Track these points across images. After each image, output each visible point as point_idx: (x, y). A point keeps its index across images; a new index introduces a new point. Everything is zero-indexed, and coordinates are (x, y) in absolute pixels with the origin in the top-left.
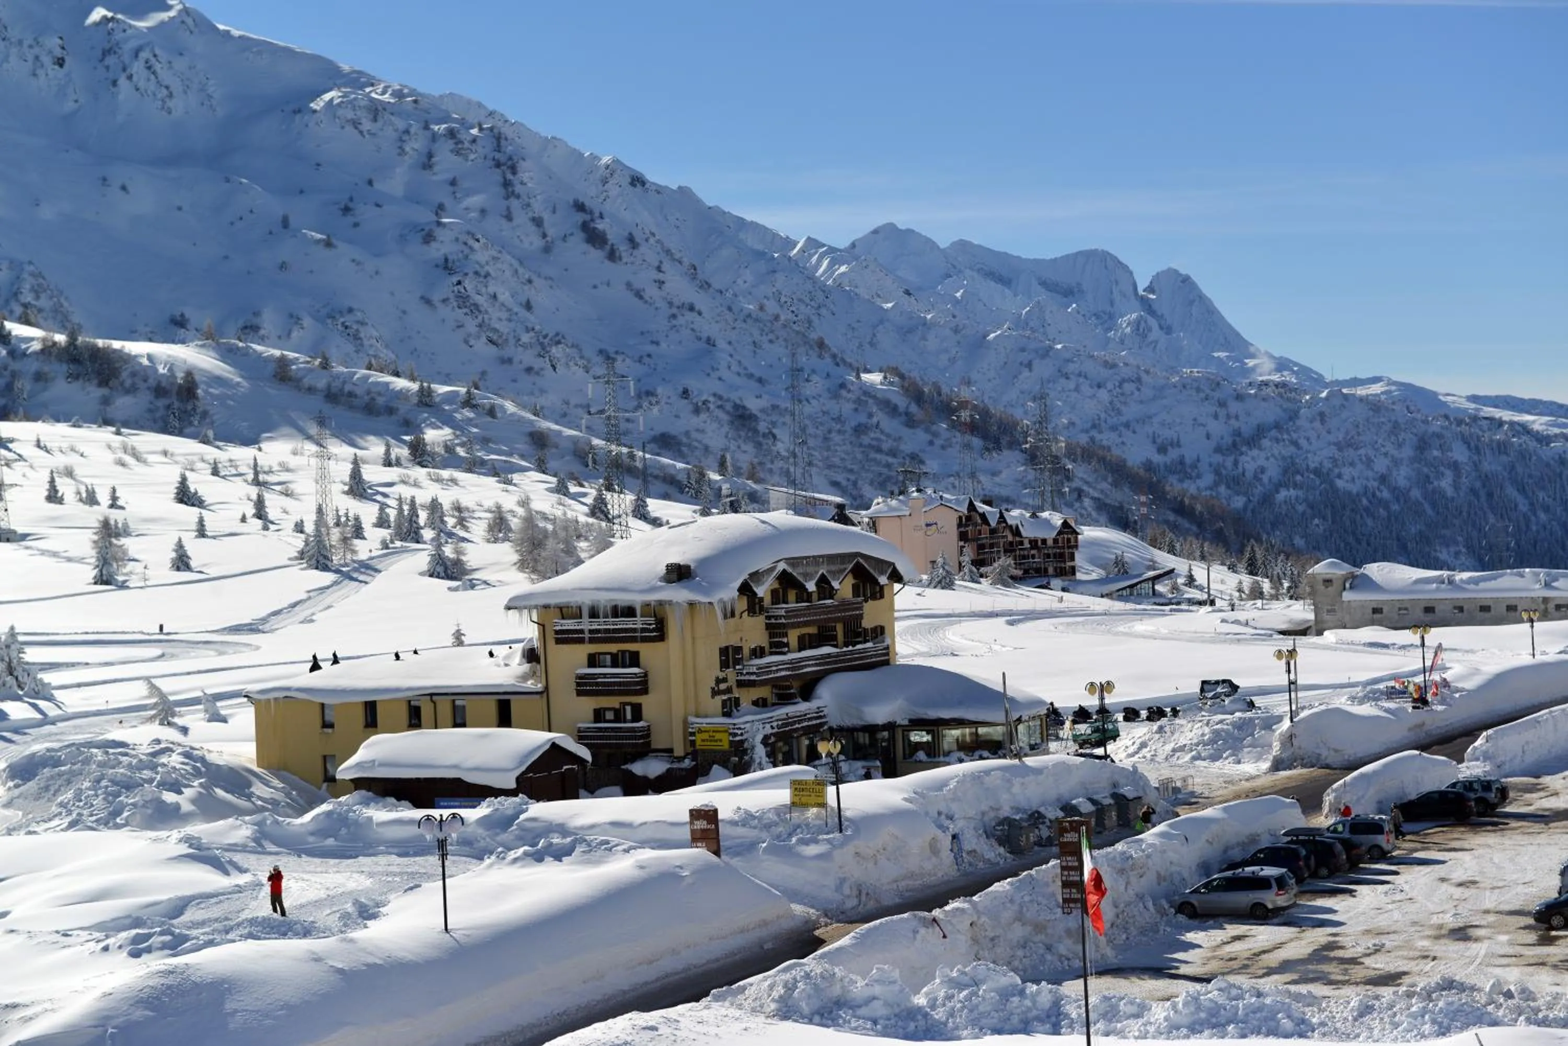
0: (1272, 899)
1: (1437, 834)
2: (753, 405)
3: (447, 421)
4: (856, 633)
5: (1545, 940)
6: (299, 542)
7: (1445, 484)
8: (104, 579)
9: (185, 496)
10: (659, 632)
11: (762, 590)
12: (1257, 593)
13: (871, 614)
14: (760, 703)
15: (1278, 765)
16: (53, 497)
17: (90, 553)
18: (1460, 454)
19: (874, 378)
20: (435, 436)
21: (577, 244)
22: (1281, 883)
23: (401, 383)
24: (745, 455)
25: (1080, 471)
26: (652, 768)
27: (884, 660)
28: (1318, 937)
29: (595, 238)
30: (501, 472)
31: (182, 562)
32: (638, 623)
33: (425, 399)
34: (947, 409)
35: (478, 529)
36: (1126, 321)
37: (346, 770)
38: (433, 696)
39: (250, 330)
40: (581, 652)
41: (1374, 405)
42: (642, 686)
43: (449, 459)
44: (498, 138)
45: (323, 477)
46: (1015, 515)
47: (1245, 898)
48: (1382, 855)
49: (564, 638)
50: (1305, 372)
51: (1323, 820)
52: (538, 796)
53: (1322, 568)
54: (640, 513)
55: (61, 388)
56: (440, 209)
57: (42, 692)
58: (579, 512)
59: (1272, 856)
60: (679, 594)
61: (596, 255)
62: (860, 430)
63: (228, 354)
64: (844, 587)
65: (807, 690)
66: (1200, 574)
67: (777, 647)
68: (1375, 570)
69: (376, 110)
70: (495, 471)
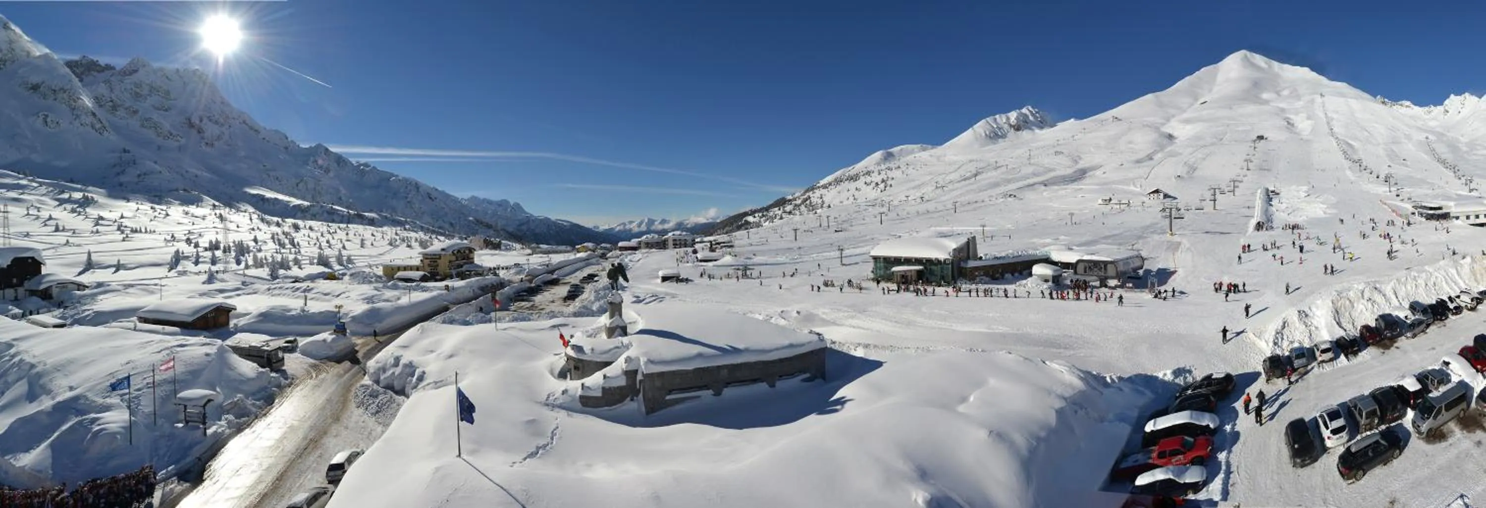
0: (525, 298)
1: (550, 287)
2: (453, 222)
3: (409, 224)
4: (468, 258)
5: (565, 302)
6: (388, 242)
7: (551, 232)
8: (362, 247)
9: (373, 235)
10: (440, 258)
11: (455, 252)
12: (523, 248)
13: (471, 255)
14: (455, 269)
15: (526, 276)
16: (355, 235)
17: (360, 243)
18: (554, 228)
19: (471, 218)
20: (407, 227)
21: (428, 199)
22: (526, 295)
23: (402, 219)
24: (451, 229)
25: (502, 232)
26: (438, 277)
27: (473, 263)
28: (532, 303)
29: (430, 198)
30: (416, 232)
31: (372, 245)
32: (438, 257)
33: (406, 222)
34: (482, 223)
35: (413, 240)
36: (509, 210)
37: (396, 276)
38: (408, 266)
39: (382, 211)
40: (428, 260)
41: (541, 220)
42: (438, 265)
43: (409, 230)
44: (416, 184)
45: (392, 232)
46: (492, 239)
47: (521, 298)
48: (541, 290)
49: (427, 259)
50: (531, 215)
51: (533, 285)
52: (423, 281)
53: (533, 245)
54: (437, 238)
55: (357, 220)
56: (408, 194)
57: (354, 263)
58: (427, 238)
59: (525, 291)
60: (443, 253)
61: (430, 201)
62: (468, 226)
63: (379, 215)
64: (467, 252)
65: (462, 266)
66: (514, 245)
67: (457, 260)
68: (541, 246)
69: (399, 180)
70: (415, 232)
